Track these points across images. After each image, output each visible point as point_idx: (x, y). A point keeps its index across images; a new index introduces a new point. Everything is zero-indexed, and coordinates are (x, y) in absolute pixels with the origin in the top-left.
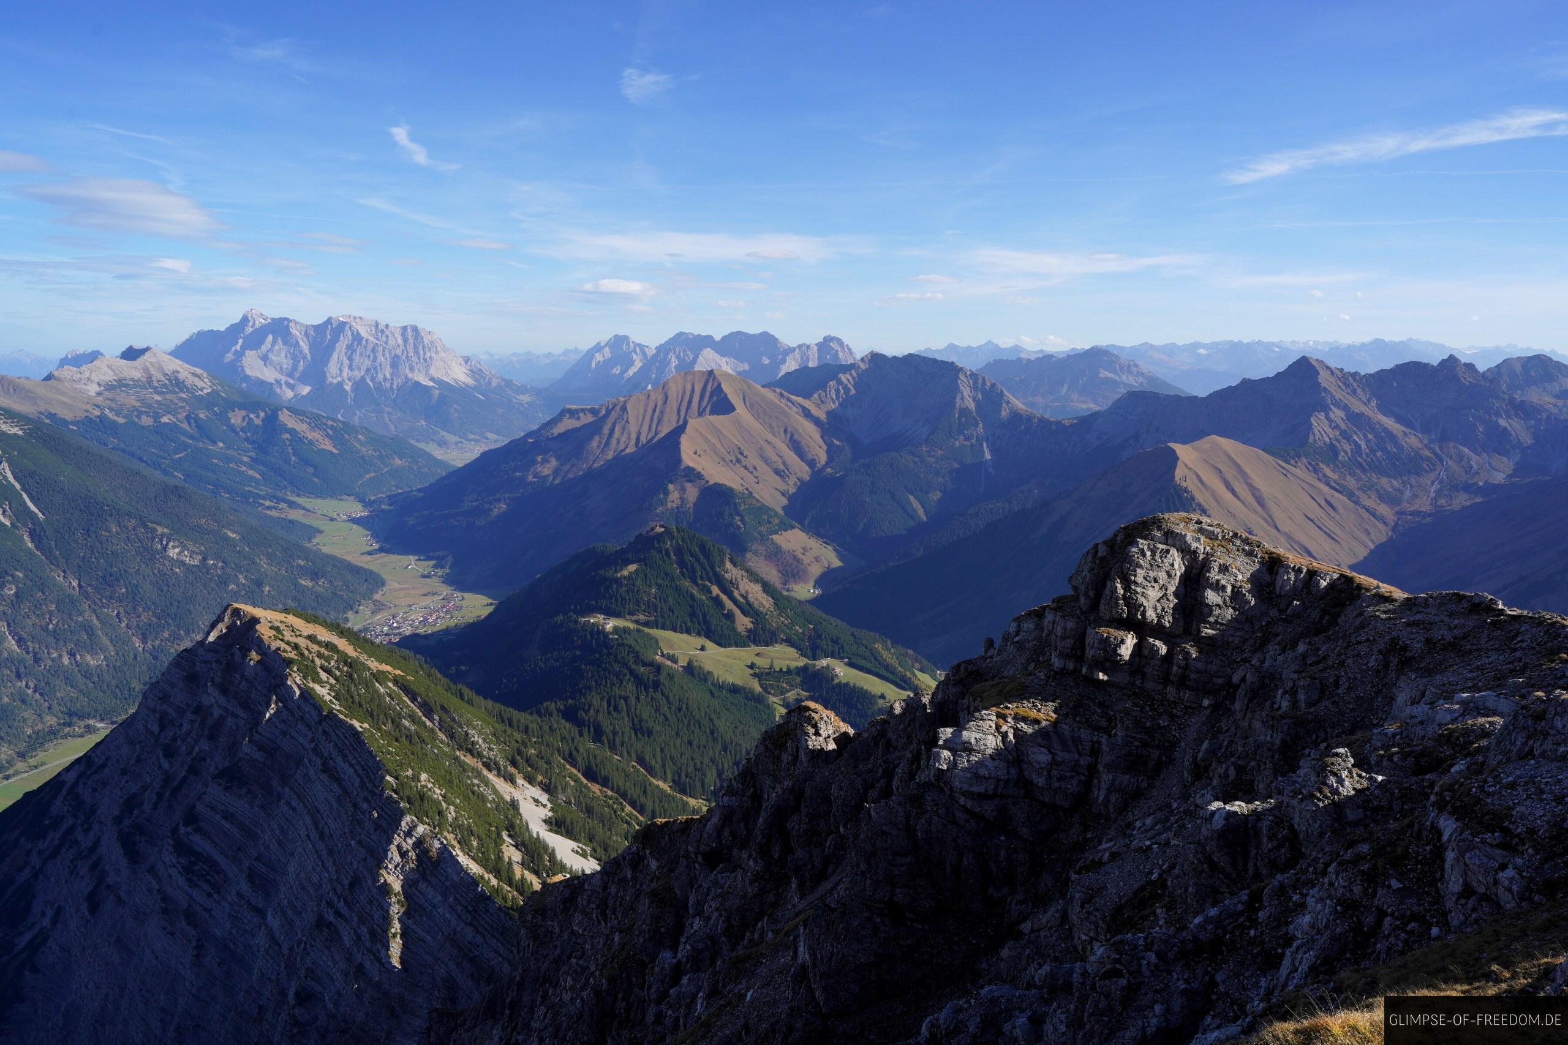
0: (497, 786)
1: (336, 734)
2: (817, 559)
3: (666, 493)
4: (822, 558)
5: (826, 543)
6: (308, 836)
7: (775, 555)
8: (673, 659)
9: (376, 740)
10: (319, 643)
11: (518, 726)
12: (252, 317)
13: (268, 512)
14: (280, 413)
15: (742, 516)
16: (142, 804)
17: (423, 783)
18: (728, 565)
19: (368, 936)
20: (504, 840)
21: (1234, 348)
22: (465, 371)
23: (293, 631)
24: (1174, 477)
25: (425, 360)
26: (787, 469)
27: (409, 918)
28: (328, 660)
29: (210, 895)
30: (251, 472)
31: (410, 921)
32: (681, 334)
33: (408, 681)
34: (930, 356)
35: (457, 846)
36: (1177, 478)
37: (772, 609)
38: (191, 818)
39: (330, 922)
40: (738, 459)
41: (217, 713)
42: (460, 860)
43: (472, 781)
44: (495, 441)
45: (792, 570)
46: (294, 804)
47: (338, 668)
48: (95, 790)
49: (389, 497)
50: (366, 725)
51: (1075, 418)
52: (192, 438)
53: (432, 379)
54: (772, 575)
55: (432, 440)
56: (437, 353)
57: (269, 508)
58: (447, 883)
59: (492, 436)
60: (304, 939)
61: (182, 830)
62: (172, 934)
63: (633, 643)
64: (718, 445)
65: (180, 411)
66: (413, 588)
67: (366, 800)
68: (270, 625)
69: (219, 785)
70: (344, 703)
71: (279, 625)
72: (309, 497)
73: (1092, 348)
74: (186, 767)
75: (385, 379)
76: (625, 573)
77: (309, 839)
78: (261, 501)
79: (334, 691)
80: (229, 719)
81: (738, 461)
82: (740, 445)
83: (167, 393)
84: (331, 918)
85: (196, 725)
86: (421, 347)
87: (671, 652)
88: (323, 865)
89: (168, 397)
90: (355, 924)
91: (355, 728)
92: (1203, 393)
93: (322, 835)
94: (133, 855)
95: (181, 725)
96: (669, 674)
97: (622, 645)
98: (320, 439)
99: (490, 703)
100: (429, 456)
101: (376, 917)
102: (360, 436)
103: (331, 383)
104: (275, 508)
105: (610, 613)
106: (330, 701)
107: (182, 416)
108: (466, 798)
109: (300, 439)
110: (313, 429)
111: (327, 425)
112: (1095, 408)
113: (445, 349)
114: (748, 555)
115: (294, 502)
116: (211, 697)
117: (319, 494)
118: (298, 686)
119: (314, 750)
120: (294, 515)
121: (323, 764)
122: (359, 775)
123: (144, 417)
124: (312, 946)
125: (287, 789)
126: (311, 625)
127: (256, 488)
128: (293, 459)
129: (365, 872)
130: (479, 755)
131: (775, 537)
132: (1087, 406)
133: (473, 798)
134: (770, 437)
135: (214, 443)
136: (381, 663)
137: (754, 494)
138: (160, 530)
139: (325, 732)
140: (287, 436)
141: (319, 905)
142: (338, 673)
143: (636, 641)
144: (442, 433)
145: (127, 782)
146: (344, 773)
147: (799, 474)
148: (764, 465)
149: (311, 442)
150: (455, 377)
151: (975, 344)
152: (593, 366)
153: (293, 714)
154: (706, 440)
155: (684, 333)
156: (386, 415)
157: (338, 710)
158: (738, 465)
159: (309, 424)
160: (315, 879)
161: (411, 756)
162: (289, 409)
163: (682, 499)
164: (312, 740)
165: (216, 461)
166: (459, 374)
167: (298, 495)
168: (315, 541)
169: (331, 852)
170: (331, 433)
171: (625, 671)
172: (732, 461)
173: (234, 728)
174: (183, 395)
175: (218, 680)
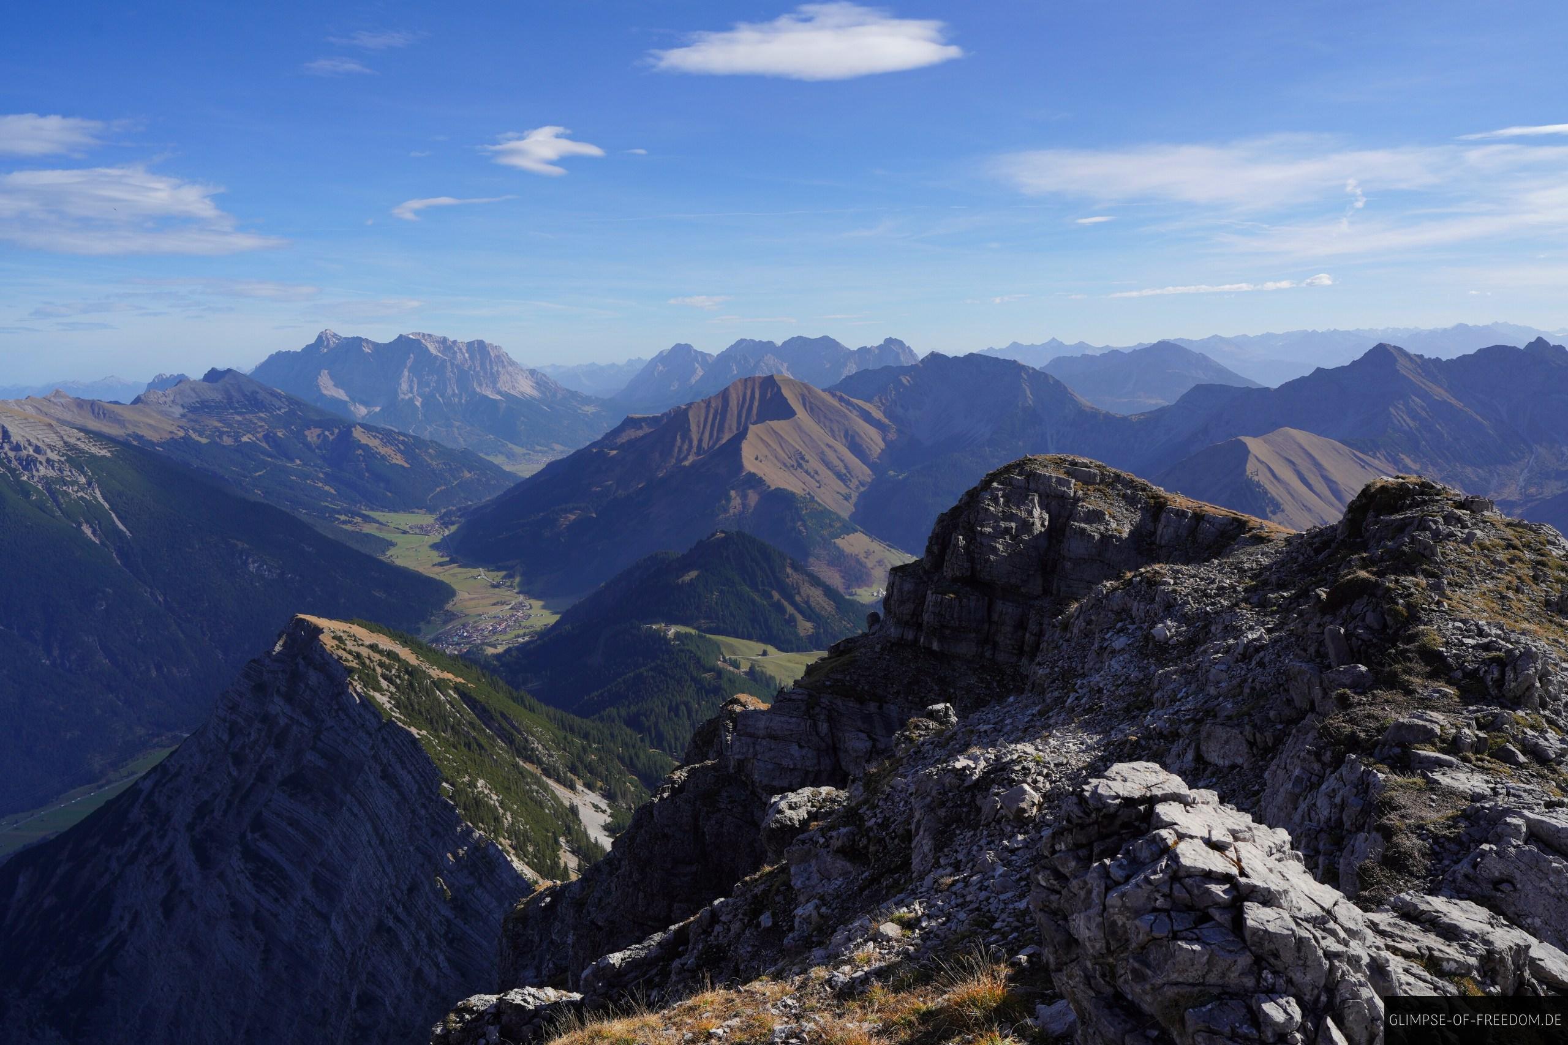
0: (557, 793)
1: (395, 742)
2: (880, 562)
3: (728, 499)
4: (886, 561)
5: (889, 546)
6: (369, 842)
7: (839, 560)
8: (736, 664)
9: (434, 747)
10: (381, 652)
11: (579, 733)
12: (326, 337)
13: (343, 526)
14: (353, 429)
15: (803, 520)
16: (213, 811)
17: (480, 789)
18: (789, 570)
19: (426, 941)
20: (561, 846)
21: (1308, 338)
22: (531, 383)
23: (355, 641)
24: (1245, 471)
25: (492, 373)
26: (849, 473)
27: (465, 924)
28: (389, 668)
29: (277, 900)
30: (327, 488)
31: (467, 926)
32: (742, 341)
33: (469, 688)
34: (993, 355)
35: (512, 852)
36: (1248, 472)
37: (834, 613)
38: (258, 824)
39: (390, 927)
40: (798, 462)
41: (283, 721)
42: (514, 866)
43: (530, 787)
44: (560, 451)
45: (857, 575)
46: (355, 810)
47: (399, 677)
48: (170, 798)
49: (459, 510)
50: (424, 732)
51: (1142, 414)
52: (270, 456)
53: (499, 393)
54: (835, 579)
55: (500, 452)
56: (504, 367)
57: (344, 522)
58: (502, 889)
59: (558, 447)
60: (365, 943)
61: (249, 836)
62: (241, 938)
63: (693, 648)
64: (779, 450)
65: (260, 430)
66: (482, 598)
67: (424, 806)
68: (333, 635)
69: (284, 792)
70: (403, 711)
71: (342, 634)
72: (382, 511)
73: (1159, 342)
74: (254, 775)
75: (454, 395)
76: (687, 578)
77: (370, 845)
78: (337, 516)
79: (394, 699)
80: (294, 727)
81: (800, 466)
82: (801, 450)
83: (246, 413)
84: (391, 924)
85: (263, 734)
86: (488, 361)
87: (733, 657)
88: (384, 871)
89: (247, 416)
90: (413, 928)
91: (413, 735)
92: (1274, 384)
93: (382, 842)
94: (204, 861)
95: (250, 734)
96: (730, 680)
97: (682, 651)
98: (393, 454)
99: (551, 710)
100: (497, 468)
101: (433, 922)
102: (430, 450)
103: (403, 399)
104: (350, 522)
105: (672, 620)
106: (390, 709)
107: (260, 435)
108: (523, 803)
109: (373, 454)
110: (385, 445)
111: (398, 440)
112: (1163, 403)
113: (512, 363)
114: (811, 560)
115: (368, 516)
116: (277, 706)
117: (393, 508)
118: (358, 694)
119: (374, 756)
120: (369, 529)
121: (383, 771)
122: (417, 782)
123: (225, 438)
124: (373, 951)
125: (349, 796)
126: (374, 635)
127: (331, 503)
128: (367, 475)
129: (423, 877)
130: (538, 762)
131: (838, 541)
132: (1155, 402)
133: (533, 805)
134: (831, 442)
135: (292, 460)
136: (443, 671)
137: (816, 498)
138: (240, 545)
139: (384, 740)
140: (360, 452)
141: (379, 911)
142: (398, 681)
143: (698, 646)
144: (510, 445)
145: (199, 789)
146: (402, 779)
147: (861, 478)
148: (825, 469)
149: (383, 458)
150: (522, 389)
151: (1038, 342)
152: (656, 374)
153: (354, 722)
154: (767, 445)
155: (745, 340)
156: (455, 430)
157: (396, 718)
158: (799, 470)
159: (382, 440)
160: (376, 884)
161: (469, 763)
162: (362, 425)
163: (744, 505)
164: (372, 748)
165: (294, 478)
166: (526, 387)
167: (372, 509)
168: (389, 553)
169: (390, 858)
170: (402, 447)
171: (686, 676)
172: (793, 466)
173: (299, 735)
174: (262, 415)
175: (283, 689)
